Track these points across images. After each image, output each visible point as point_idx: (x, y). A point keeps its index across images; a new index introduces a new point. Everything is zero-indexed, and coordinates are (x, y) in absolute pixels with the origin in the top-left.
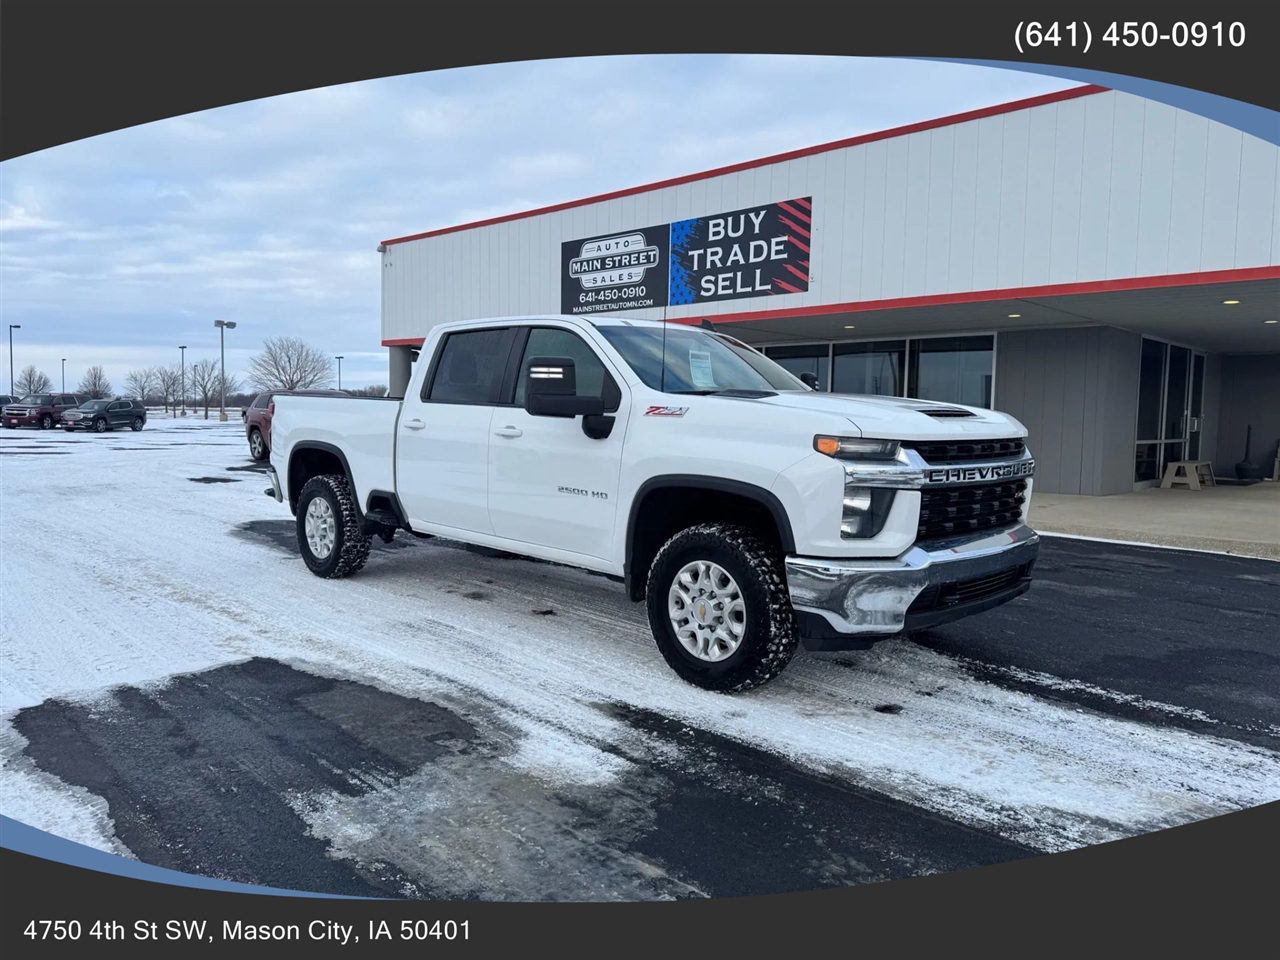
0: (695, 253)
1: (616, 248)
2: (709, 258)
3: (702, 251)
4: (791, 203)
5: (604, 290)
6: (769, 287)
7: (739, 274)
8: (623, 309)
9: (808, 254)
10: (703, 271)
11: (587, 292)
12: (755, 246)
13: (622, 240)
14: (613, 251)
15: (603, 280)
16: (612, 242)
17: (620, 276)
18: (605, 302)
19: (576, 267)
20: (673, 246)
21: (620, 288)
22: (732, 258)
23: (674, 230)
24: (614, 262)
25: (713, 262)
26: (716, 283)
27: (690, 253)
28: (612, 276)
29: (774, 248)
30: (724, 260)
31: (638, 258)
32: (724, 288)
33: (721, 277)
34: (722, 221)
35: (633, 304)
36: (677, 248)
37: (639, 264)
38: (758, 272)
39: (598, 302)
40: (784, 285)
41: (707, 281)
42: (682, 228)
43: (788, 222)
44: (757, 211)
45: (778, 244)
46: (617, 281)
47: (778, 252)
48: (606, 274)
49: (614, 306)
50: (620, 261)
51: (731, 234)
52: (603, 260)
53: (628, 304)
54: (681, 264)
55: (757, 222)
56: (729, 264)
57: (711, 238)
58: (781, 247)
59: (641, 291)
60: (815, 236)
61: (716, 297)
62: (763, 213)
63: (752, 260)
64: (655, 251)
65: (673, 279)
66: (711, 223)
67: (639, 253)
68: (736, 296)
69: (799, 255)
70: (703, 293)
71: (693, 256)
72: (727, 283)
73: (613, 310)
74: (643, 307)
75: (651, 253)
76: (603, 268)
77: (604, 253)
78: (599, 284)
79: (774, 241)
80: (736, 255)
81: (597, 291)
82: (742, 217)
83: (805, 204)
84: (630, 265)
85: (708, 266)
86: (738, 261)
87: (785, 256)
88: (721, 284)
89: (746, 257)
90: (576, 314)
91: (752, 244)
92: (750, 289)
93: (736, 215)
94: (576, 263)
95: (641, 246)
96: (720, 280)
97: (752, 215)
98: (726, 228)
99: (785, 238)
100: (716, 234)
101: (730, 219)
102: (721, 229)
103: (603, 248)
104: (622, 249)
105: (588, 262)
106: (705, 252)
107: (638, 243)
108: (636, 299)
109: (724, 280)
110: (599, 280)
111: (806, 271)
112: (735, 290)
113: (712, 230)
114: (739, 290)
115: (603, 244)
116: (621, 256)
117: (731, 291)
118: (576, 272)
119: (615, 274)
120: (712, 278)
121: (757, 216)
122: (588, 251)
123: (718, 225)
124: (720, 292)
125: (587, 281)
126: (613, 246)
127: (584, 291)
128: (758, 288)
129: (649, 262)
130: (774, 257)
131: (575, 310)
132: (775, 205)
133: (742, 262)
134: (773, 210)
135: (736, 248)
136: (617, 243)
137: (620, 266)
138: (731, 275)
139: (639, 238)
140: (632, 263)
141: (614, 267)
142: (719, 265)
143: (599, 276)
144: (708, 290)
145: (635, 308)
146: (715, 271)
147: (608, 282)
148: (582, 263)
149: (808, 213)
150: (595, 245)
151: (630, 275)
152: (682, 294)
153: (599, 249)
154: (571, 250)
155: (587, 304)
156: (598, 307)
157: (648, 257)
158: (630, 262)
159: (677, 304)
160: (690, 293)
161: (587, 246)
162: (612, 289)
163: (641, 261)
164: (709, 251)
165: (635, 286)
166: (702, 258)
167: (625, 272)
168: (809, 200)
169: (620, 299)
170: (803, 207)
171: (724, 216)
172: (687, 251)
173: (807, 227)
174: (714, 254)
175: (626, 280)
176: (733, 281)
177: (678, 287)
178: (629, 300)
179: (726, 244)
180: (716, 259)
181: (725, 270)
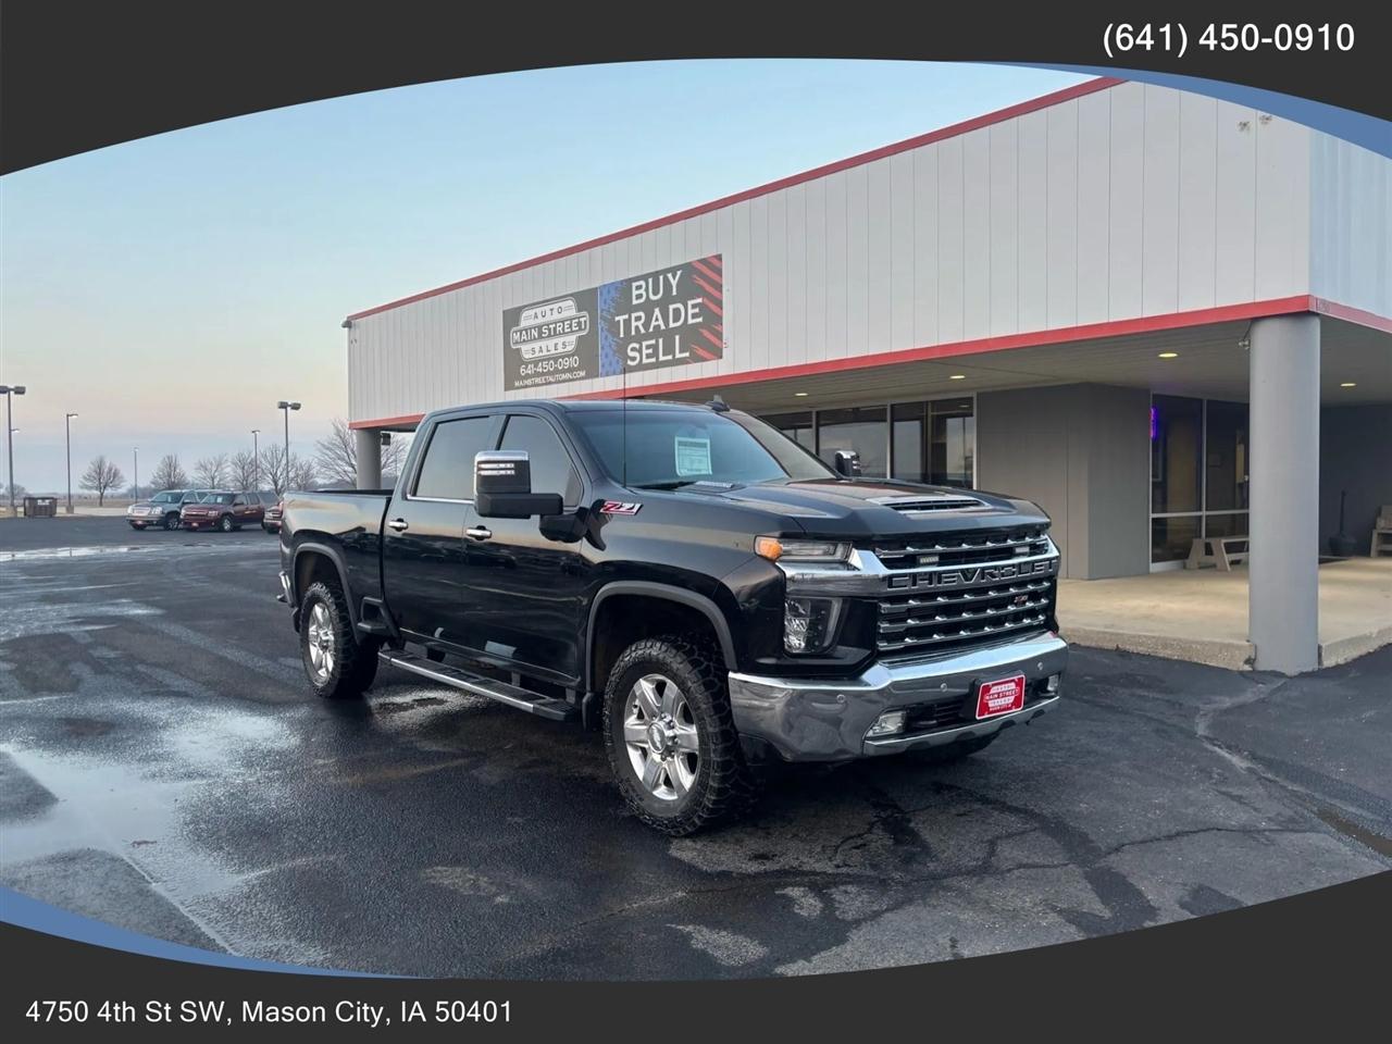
0: (621, 318)
1: (550, 314)
2: (634, 324)
3: (626, 317)
4: (703, 261)
5: (542, 361)
6: (687, 354)
7: (661, 341)
8: (560, 382)
9: (721, 318)
10: (629, 339)
11: (527, 364)
12: (674, 310)
13: (556, 306)
14: (549, 318)
15: (541, 351)
16: (547, 308)
17: (556, 345)
18: (543, 374)
19: (516, 337)
20: (602, 311)
21: (555, 359)
22: (654, 323)
23: (601, 294)
24: (549, 330)
25: (637, 327)
26: (640, 351)
27: (617, 319)
28: (548, 346)
29: (690, 312)
30: (646, 325)
31: (571, 326)
32: (648, 356)
33: (645, 344)
34: (642, 283)
35: (568, 376)
36: (604, 314)
37: (572, 332)
38: (677, 337)
39: (537, 374)
40: (701, 352)
41: (633, 349)
42: (609, 292)
43: (702, 282)
44: (673, 270)
45: (694, 306)
46: (553, 352)
47: (694, 316)
48: (543, 344)
49: (551, 379)
50: (555, 329)
51: (653, 297)
52: (540, 327)
53: (564, 377)
54: (608, 330)
55: (674, 283)
56: (651, 330)
57: (635, 302)
58: (697, 310)
59: (574, 362)
60: (726, 297)
61: (641, 367)
62: (679, 273)
63: (672, 325)
64: (585, 318)
65: (602, 348)
66: (634, 285)
67: (571, 320)
68: (659, 365)
69: (713, 318)
70: (629, 363)
71: (619, 321)
72: (650, 351)
73: (550, 383)
74: (577, 379)
75: (582, 320)
76: (541, 337)
77: (540, 320)
78: (537, 355)
79: (690, 303)
80: (657, 320)
81: (536, 362)
82: (661, 277)
83: (715, 262)
84: (564, 333)
85: (633, 333)
86: (659, 326)
87: (700, 320)
88: (645, 352)
89: (666, 322)
90: (518, 388)
91: (671, 307)
92: (670, 357)
93: (655, 275)
94: (516, 332)
95: (573, 312)
96: (644, 348)
97: (670, 275)
98: (647, 290)
99: (700, 300)
100: (639, 297)
101: (650, 280)
102: (642, 291)
103: (540, 316)
104: (556, 316)
105: (526, 330)
106: (630, 317)
107: (569, 309)
108: (570, 370)
109: (648, 347)
110: (537, 350)
111: (719, 335)
112: (657, 358)
113: (635, 293)
114: (662, 358)
115: (538, 311)
116: (556, 323)
117: (653, 360)
118: (517, 343)
119: (551, 343)
120: (637, 346)
121: (674, 278)
122: (527, 319)
123: (639, 288)
124: (645, 361)
125: (527, 351)
126: (548, 313)
127: (523, 363)
128: (678, 356)
129: (580, 329)
130: (690, 321)
131: (517, 384)
132: (690, 263)
133: (663, 327)
134: (688, 269)
135: (657, 312)
136: (552, 310)
137: (555, 334)
138: (653, 342)
139: (570, 303)
140: (566, 331)
141: (550, 336)
142: (643, 331)
143: (536, 345)
144: (633, 359)
145: (570, 380)
146: (639, 338)
147: (545, 353)
148: (521, 331)
149: (719, 272)
150: (532, 312)
151: (564, 344)
152: (610, 364)
153: (536, 317)
154: (512, 317)
155: (527, 376)
156: (538, 380)
157: (579, 324)
158: (563, 329)
159: (607, 375)
160: (618, 361)
161: (525, 314)
162: (549, 359)
163: (574, 329)
164: (634, 315)
165: (568, 356)
166: (628, 323)
167: (560, 340)
168: (719, 258)
169: (557, 371)
170: (713, 264)
171: (645, 278)
172: (613, 316)
173: (719, 287)
174: (638, 319)
175: (560, 350)
176: (655, 347)
177: (607, 356)
178: (564, 371)
179: (648, 308)
180: (640, 324)
181: (648, 336)
